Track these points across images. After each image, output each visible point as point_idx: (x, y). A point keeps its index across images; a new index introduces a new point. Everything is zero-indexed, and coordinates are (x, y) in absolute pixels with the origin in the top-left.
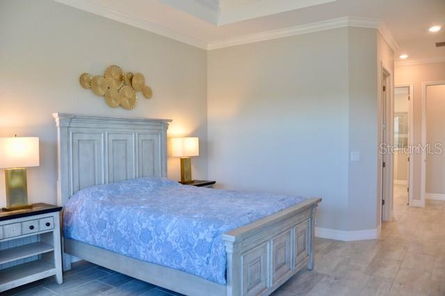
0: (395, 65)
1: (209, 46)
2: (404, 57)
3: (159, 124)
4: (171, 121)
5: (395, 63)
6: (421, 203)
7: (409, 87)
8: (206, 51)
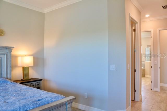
0: (141, 21)
1: (45, 11)
2: (147, 16)
3: (6, 49)
4: (14, 47)
5: (141, 20)
6: (158, 89)
7: (151, 31)
8: (44, 14)
